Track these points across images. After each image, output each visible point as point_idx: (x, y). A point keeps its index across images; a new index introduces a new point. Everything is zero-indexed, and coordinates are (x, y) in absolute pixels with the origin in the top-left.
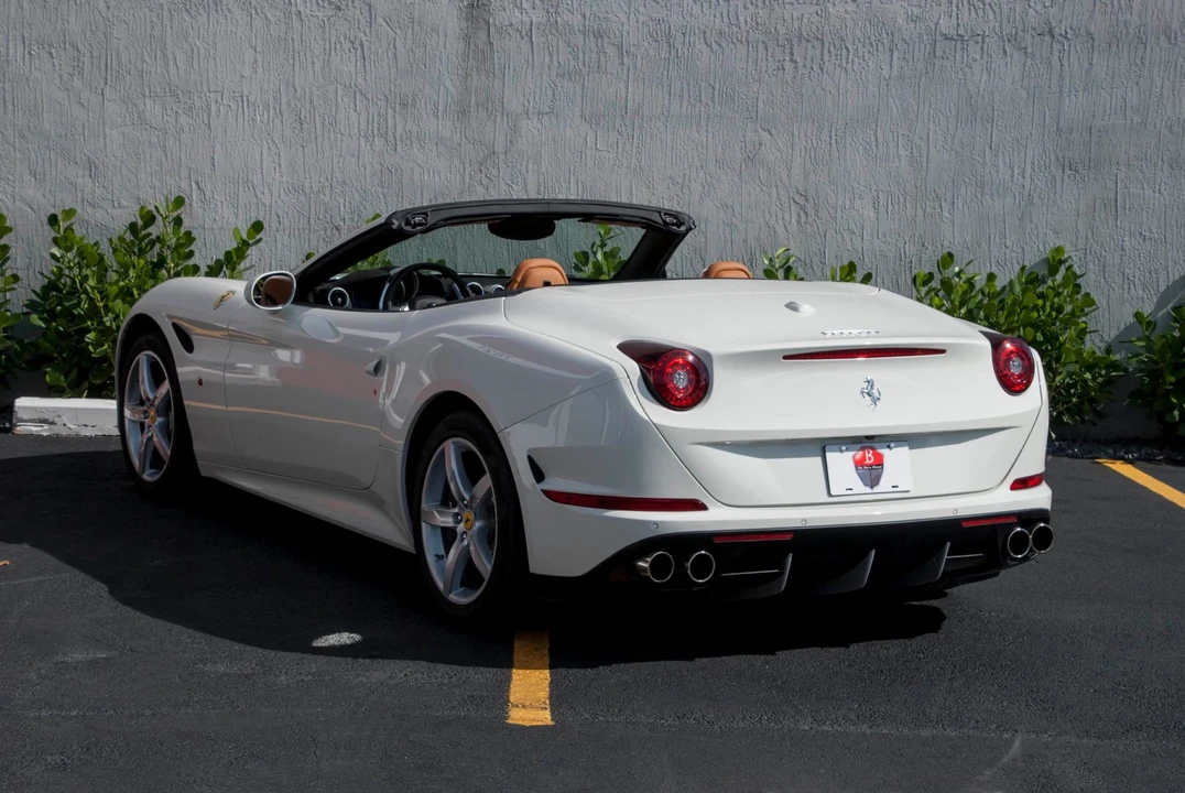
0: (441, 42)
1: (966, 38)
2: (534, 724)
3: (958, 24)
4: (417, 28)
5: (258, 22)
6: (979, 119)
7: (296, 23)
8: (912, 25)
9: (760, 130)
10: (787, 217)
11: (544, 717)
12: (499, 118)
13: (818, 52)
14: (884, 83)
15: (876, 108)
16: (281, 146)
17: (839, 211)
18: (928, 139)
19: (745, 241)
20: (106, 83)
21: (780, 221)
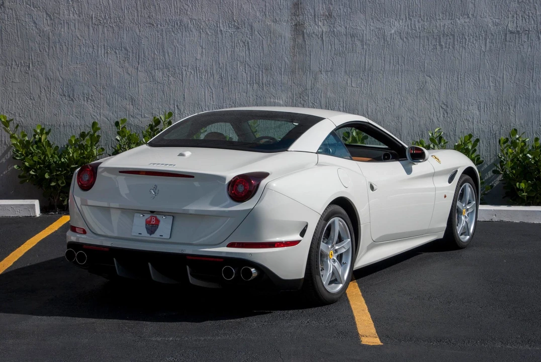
0: (283, 41)
1: (521, 32)
2: (374, 344)
3: (517, 26)
4: (272, 35)
5: (203, 35)
6: (527, 68)
7: (220, 35)
8: (495, 27)
9: (425, 76)
10: (438, 114)
11: (377, 341)
12: (308, 74)
13: (452, 41)
14: (482, 54)
15: (479, 65)
16: (213, 90)
17: (462, 111)
18: (503, 78)
19: (419, 126)
20: (139, 64)
21: (435, 117)
